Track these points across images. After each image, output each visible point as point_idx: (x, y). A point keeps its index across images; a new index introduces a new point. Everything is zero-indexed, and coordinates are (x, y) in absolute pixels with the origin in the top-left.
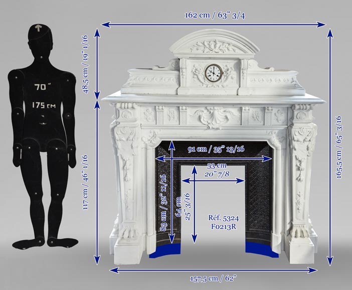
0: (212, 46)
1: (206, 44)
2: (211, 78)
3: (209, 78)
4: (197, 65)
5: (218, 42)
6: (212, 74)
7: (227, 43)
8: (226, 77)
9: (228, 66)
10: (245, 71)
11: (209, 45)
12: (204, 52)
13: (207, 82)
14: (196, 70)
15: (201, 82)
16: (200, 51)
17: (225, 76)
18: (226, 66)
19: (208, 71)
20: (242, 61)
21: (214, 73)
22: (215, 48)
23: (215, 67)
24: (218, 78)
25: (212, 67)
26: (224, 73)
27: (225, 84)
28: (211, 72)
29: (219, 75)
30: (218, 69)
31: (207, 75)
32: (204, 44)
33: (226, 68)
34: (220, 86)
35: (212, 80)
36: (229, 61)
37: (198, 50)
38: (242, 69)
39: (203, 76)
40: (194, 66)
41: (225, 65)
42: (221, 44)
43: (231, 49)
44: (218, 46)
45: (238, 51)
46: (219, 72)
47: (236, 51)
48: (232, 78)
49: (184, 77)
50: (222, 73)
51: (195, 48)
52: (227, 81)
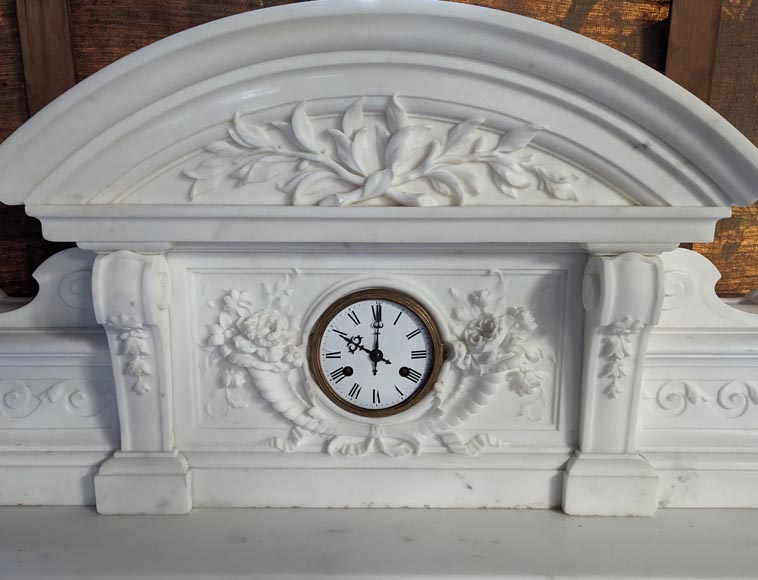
0: (364, 154)
1: (308, 132)
2: (355, 390)
3: (342, 387)
4: (244, 298)
5: (407, 120)
6: (360, 361)
7: (490, 126)
8: (466, 382)
9: (489, 298)
10: (625, 344)
11: (336, 143)
12: (290, 201)
13: (324, 413)
14: (240, 330)
15: (281, 415)
16: (261, 196)
17: (460, 374)
18: (475, 299)
19: (330, 341)
20: (611, 268)
21: (376, 356)
22: (386, 163)
23: (390, 310)
24: (409, 387)
25: (364, 309)
26: (460, 349)
27: (461, 431)
28: (354, 344)
29: (420, 366)
30: (408, 323)
31: (328, 367)
32: (288, 133)
33: (468, 314)
34: (426, 441)
35: (364, 400)
36: (496, 265)
37: (238, 180)
38: (610, 329)
39: (293, 377)
40: (223, 304)
41: (461, 292)
42: (439, 129)
43: (516, 175)
44: (410, 145)
45: (574, 186)
46: (420, 343)
47: (565, 189)
48: (516, 385)
49: (146, 385)
50: (438, 352)
51: (220, 170)
52: (480, 408)
